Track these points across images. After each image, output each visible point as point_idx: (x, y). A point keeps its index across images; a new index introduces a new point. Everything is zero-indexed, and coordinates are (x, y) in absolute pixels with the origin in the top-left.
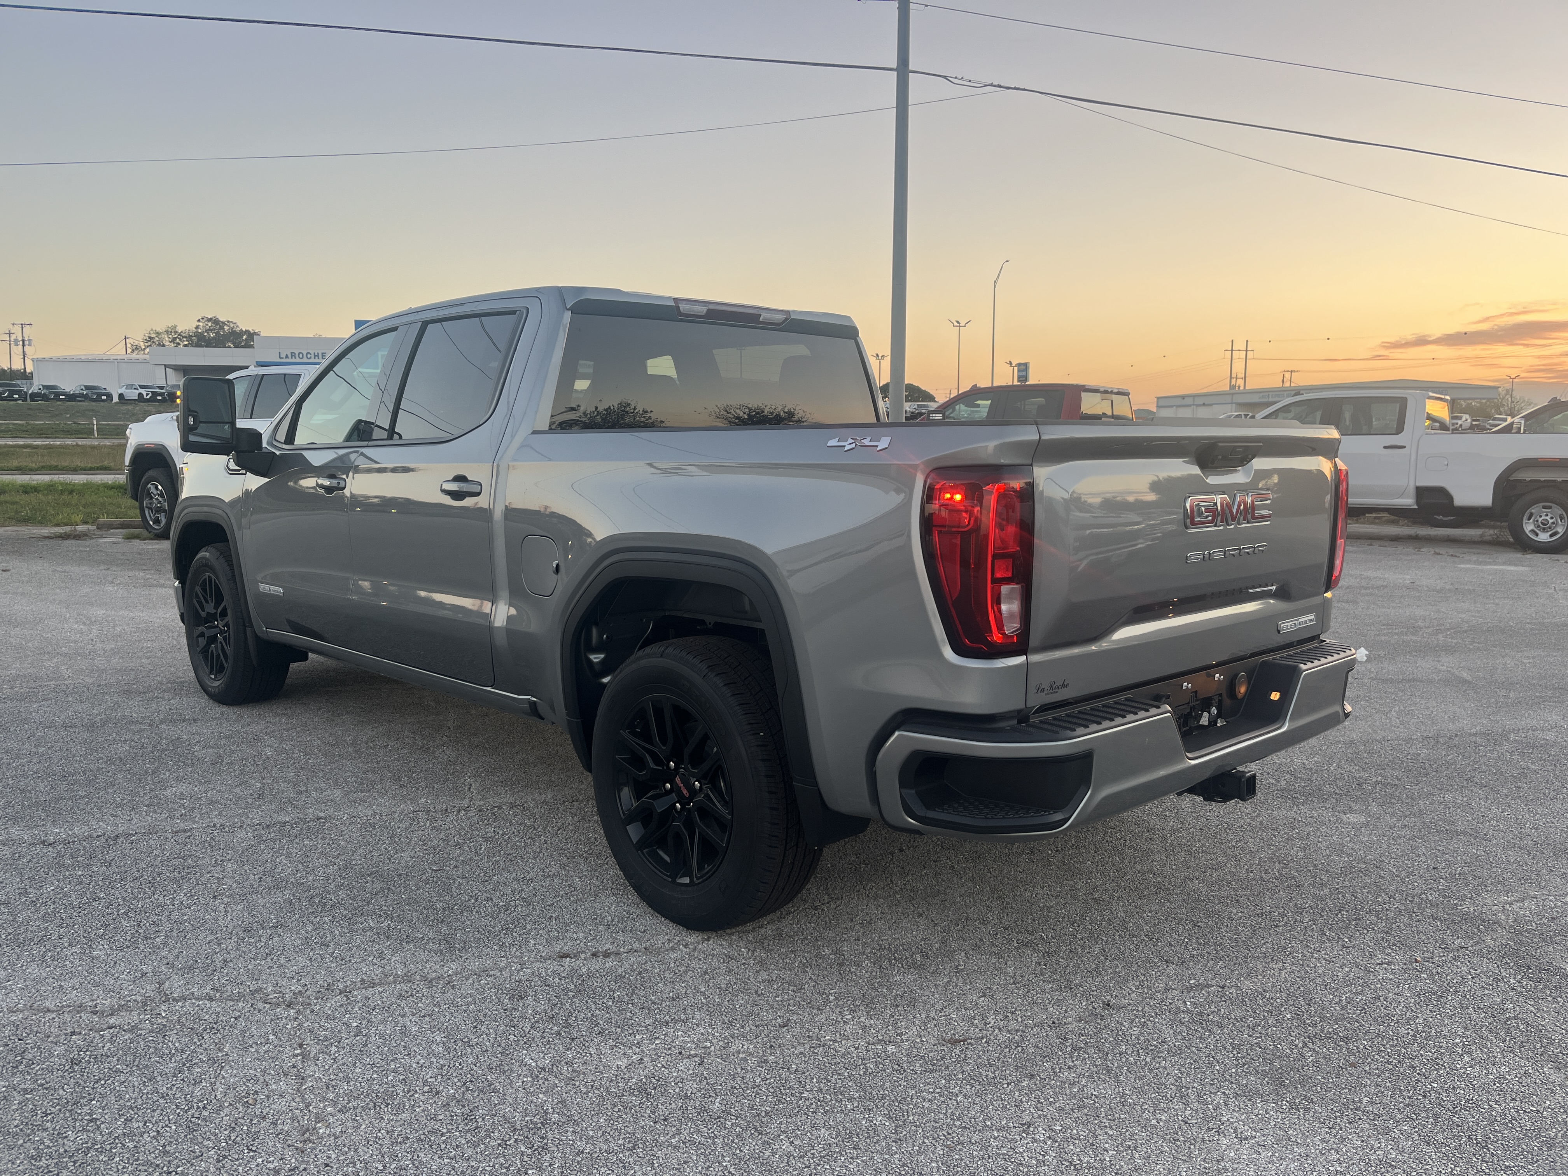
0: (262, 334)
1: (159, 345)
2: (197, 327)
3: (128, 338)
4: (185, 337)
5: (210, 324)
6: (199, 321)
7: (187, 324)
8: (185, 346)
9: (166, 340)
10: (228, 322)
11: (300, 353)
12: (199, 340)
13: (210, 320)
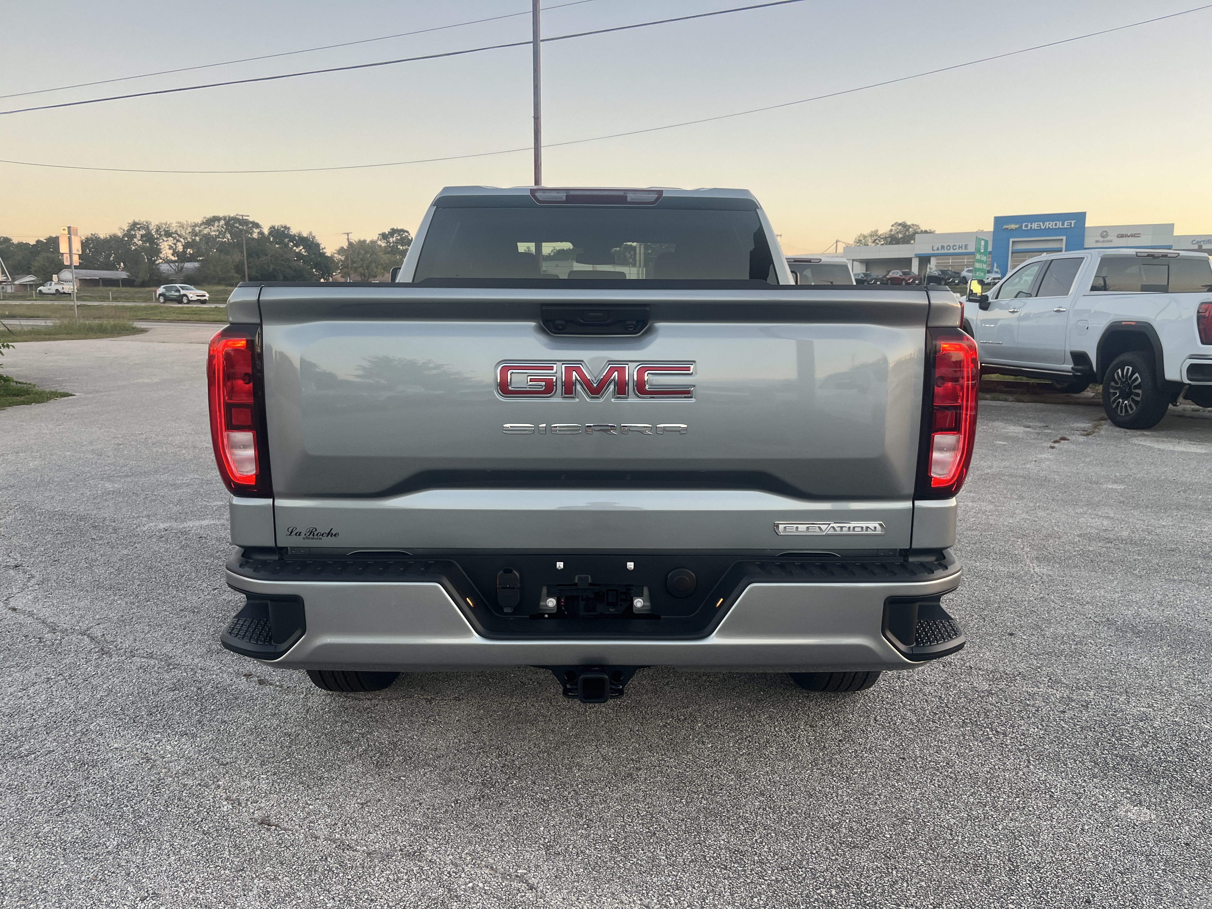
0: (936, 232)
1: (865, 244)
2: (891, 230)
3: (839, 241)
4: (882, 238)
5: (900, 228)
6: (893, 226)
7: (884, 229)
8: (883, 244)
9: (870, 241)
10: (913, 225)
11: (948, 246)
12: (892, 240)
13: (900, 224)
